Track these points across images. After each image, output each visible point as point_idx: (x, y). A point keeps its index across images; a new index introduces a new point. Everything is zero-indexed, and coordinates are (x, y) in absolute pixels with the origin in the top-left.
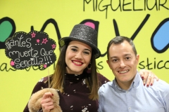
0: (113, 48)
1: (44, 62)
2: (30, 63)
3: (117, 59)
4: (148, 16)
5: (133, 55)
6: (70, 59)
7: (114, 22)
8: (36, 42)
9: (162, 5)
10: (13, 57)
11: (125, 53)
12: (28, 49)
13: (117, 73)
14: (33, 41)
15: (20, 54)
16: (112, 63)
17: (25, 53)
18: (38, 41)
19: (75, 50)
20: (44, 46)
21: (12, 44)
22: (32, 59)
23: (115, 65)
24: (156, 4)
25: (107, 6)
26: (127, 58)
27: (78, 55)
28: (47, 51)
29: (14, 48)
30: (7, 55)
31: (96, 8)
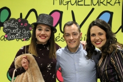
0: (67, 28)
1: (24, 37)
2: (16, 37)
3: (69, 35)
4: (93, 9)
5: (78, 32)
6: (38, 35)
7: (72, 12)
9: (102, 3)
10: (7, 33)
11: (73, 31)
12: (15, 29)
13: (68, 43)
14: (19, 24)
16: (65, 37)
17: (13, 31)
18: (22, 24)
19: (40, 30)
20: (25, 27)
22: (17, 35)
23: (68, 38)
24: (98, 2)
25: (68, 2)
26: (74, 34)
27: (43, 32)
28: (27, 30)
29: (8, 27)
30: (4, 31)
31: (61, 3)
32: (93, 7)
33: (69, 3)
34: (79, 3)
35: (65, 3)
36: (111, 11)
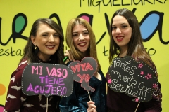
1: (138, 96)
2: (124, 89)
4: (135, 10)
8: (140, 74)
14: (138, 71)
15: (120, 76)
17: (124, 78)
18: (142, 73)
20: (145, 80)
21: (118, 64)
22: (128, 87)
25: (100, 2)
31: (90, 4)
32: (134, 6)
33: (102, 3)
34: (115, 3)
35: (95, 4)
36: (160, 11)
